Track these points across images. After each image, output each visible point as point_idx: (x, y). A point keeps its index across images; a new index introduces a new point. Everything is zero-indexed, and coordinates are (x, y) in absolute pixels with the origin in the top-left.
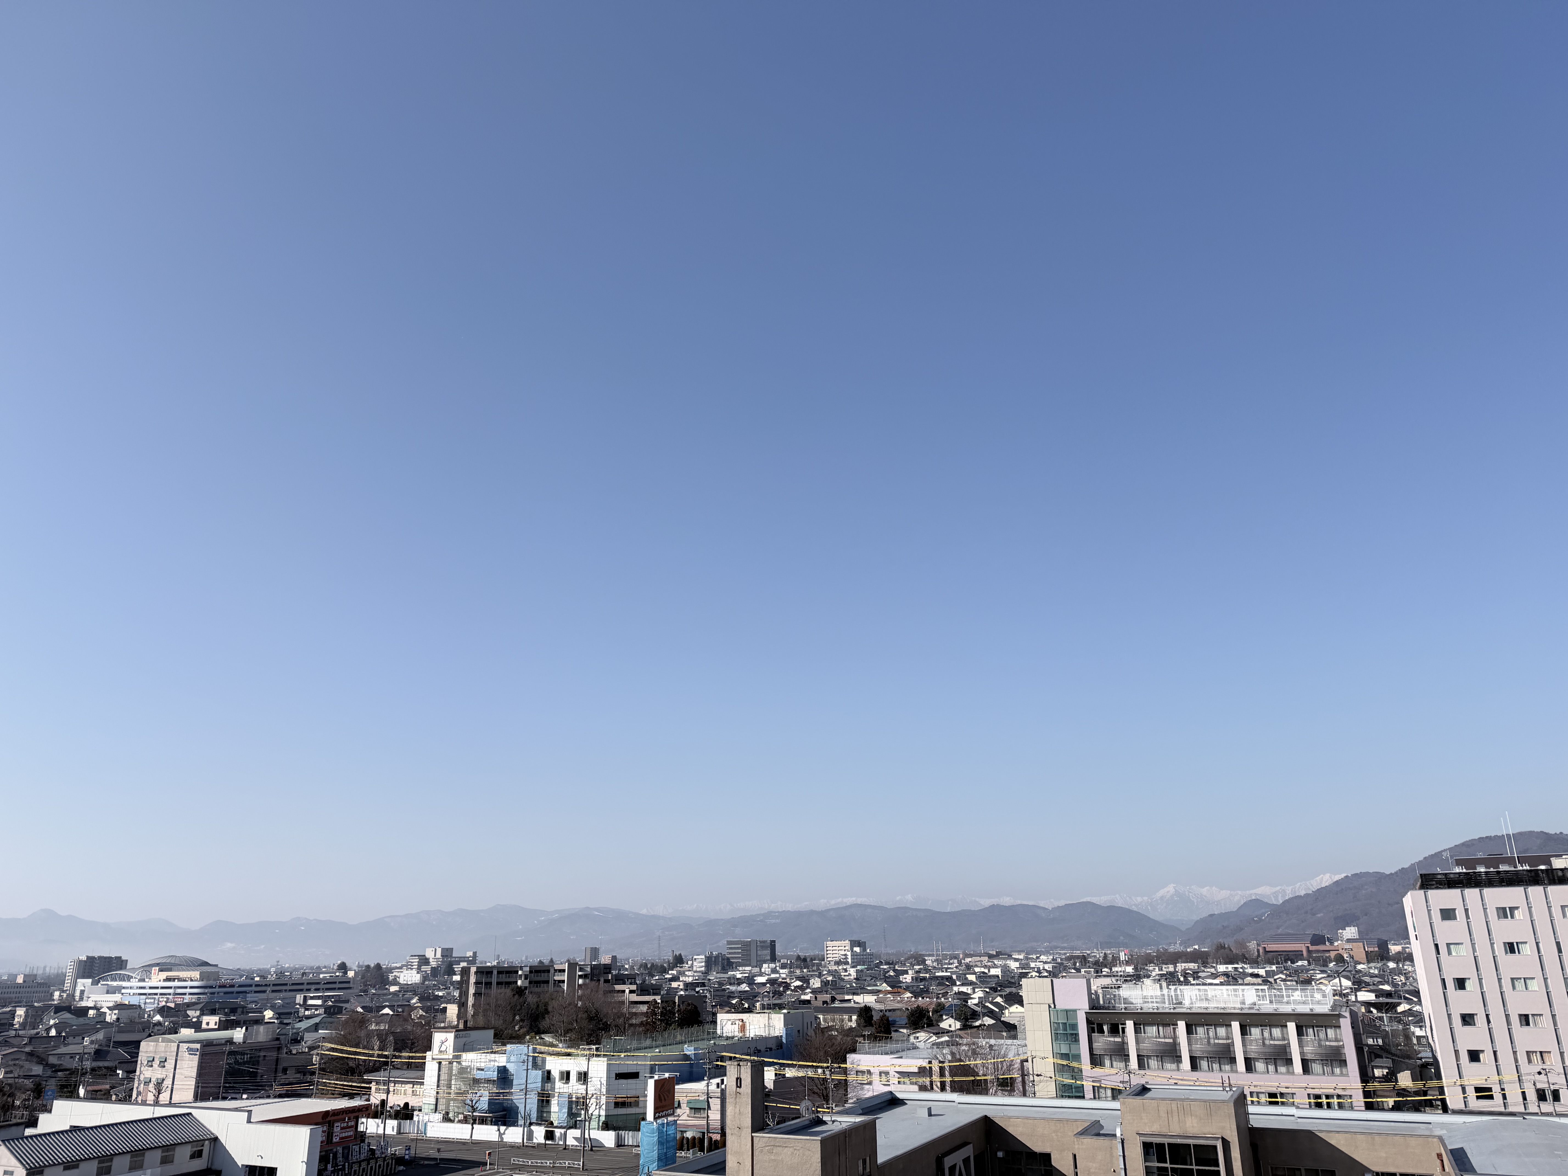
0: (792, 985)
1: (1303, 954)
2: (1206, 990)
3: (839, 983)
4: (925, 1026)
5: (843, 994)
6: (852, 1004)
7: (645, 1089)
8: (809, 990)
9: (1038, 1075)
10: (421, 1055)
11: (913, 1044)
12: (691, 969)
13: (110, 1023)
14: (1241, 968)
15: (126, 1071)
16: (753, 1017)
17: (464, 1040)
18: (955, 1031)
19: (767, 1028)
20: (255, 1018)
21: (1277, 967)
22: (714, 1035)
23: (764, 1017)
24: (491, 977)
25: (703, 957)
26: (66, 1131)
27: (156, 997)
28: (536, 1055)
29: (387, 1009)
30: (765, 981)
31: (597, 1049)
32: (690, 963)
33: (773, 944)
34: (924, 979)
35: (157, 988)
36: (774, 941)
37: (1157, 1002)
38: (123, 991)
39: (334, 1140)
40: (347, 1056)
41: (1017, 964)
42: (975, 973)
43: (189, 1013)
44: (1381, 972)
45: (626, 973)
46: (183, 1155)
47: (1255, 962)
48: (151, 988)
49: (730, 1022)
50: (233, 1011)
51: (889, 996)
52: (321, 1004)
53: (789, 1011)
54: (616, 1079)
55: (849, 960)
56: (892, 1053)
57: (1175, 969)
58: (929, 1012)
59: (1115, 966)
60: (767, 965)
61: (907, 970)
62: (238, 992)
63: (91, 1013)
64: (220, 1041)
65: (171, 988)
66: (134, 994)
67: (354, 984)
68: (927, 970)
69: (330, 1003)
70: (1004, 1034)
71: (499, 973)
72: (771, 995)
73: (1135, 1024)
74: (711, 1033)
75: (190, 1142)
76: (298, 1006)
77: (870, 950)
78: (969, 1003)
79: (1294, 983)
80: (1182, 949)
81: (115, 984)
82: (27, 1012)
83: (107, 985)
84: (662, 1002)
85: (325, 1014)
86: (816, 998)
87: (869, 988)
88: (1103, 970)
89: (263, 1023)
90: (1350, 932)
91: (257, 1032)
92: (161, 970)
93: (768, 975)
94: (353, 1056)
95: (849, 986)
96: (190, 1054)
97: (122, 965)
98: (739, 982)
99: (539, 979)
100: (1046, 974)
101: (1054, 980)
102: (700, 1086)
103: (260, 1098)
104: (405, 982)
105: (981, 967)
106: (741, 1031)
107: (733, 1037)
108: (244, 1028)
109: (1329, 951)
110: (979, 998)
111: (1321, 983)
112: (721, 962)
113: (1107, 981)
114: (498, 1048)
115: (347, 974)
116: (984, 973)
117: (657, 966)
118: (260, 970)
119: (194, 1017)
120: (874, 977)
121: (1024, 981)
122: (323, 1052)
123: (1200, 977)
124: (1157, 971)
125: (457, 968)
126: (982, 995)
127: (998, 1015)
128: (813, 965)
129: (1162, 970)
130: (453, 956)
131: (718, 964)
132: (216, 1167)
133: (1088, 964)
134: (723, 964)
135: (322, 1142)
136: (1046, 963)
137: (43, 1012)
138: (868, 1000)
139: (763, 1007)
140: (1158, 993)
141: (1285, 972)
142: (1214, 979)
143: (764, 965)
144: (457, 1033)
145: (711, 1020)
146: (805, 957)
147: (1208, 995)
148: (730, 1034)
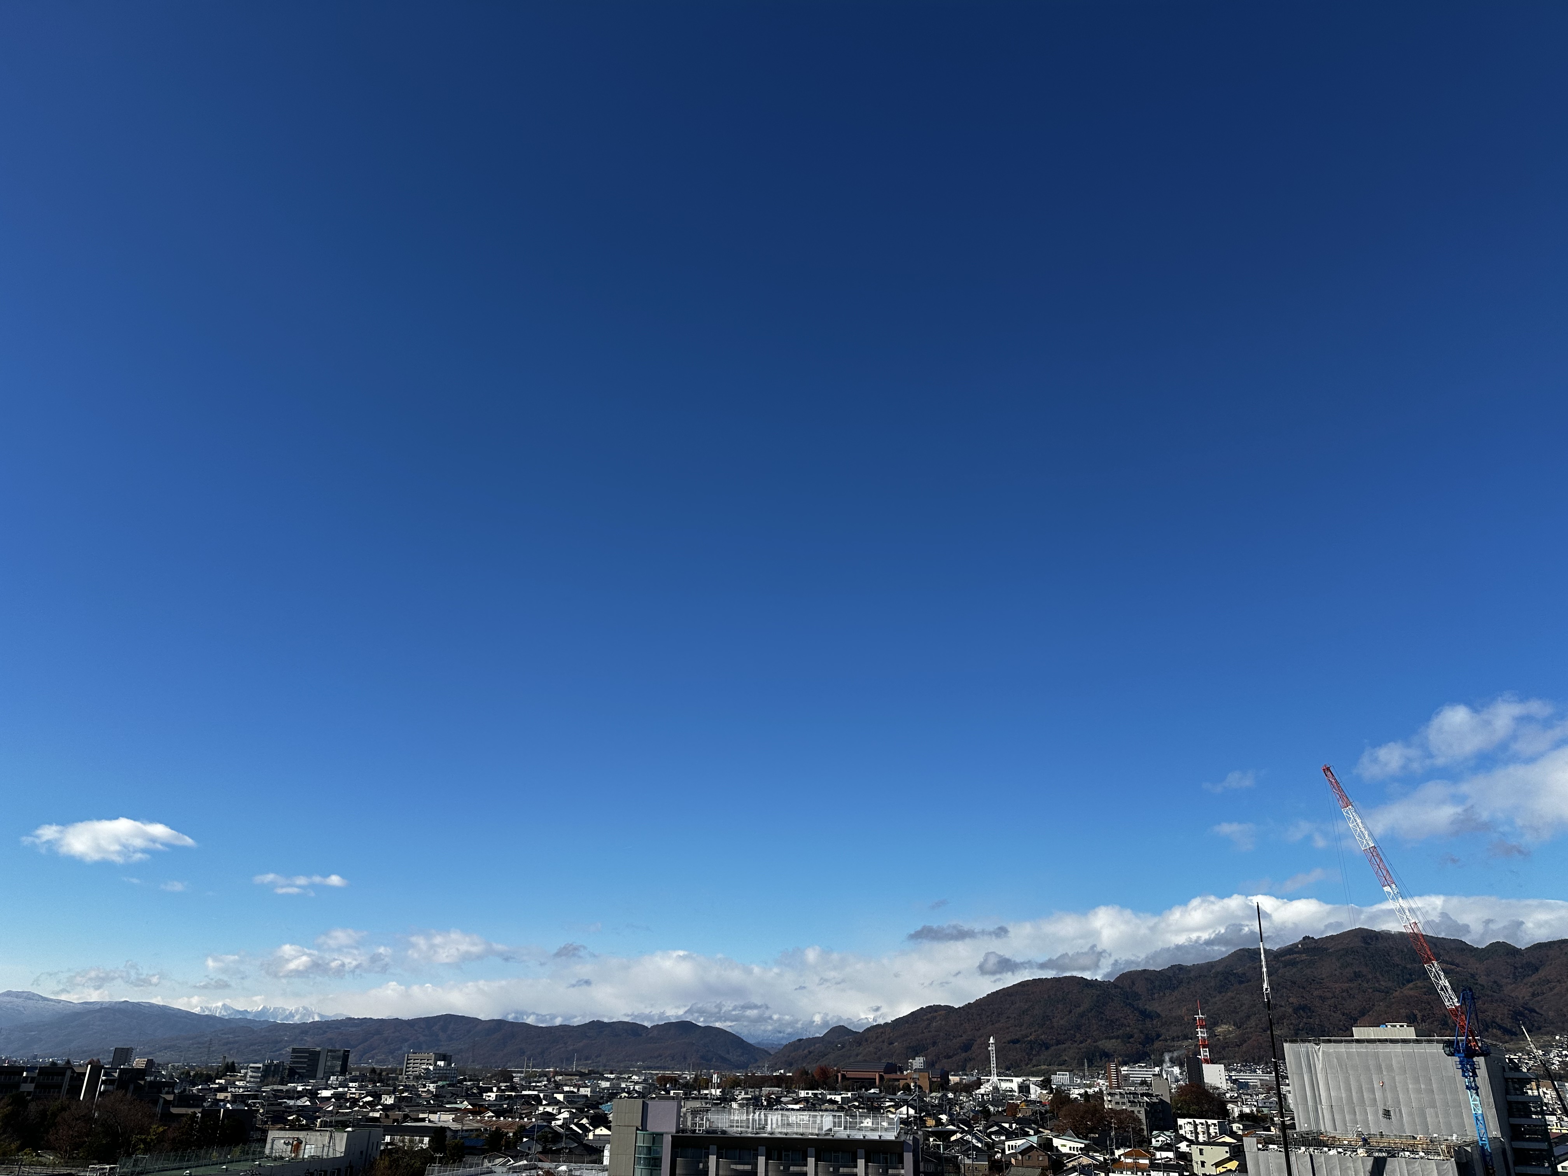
0: (361, 1100)
1: (876, 1082)
2: (788, 1116)
3: (415, 1100)
4: (503, 1149)
5: (418, 1112)
6: (427, 1123)
8: (380, 1107)
11: (488, 1168)
12: (243, 1079)
14: (820, 1094)
19: (328, 1148)
21: (852, 1094)
23: (324, 1136)
25: (261, 1066)
30: (330, 1096)
31: (112, 1169)
32: (243, 1071)
33: (345, 1054)
34: (508, 1098)
36: (348, 1051)
37: (741, 1127)
41: (608, 1084)
47: (833, 1089)
49: (282, 1141)
51: (469, 1115)
53: (353, 1129)
55: (431, 1075)
57: (760, 1093)
58: (508, 1134)
59: (705, 1088)
60: (336, 1077)
61: (492, 1088)
68: (513, 1088)
70: (586, 1158)
72: (335, 1111)
73: (718, 1150)
74: (258, 1153)
77: (455, 1065)
78: (553, 1125)
79: (867, 1111)
80: (768, 1074)
86: (386, 1115)
87: (447, 1106)
88: (693, 1093)
90: (918, 1062)
93: (335, 1088)
95: (425, 1103)
98: (300, 1095)
99: (50, 1083)
105: (571, 1086)
106: (295, 1150)
109: (898, 1080)
110: (564, 1119)
111: (889, 1111)
112: (282, 1072)
113: (696, 1104)
116: (573, 1092)
117: (202, 1073)
120: (455, 1094)
121: (612, 1102)
123: (782, 1101)
124: (743, 1095)
126: (568, 1116)
127: (581, 1137)
128: (389, 1079)
129: (748, 1094)
131: (277, 1074)
133: (678, 1086)
136: (637, 1083)
138: (445, 1119)
139: (324, 1124)
140: (744, 1117)
141: (859, 1099)
142: (795, 1104)
143: (332, 1077)
145: (260, 1137)
146: (381, 1070)
147: (789, 1120)
148: (281, 1154)
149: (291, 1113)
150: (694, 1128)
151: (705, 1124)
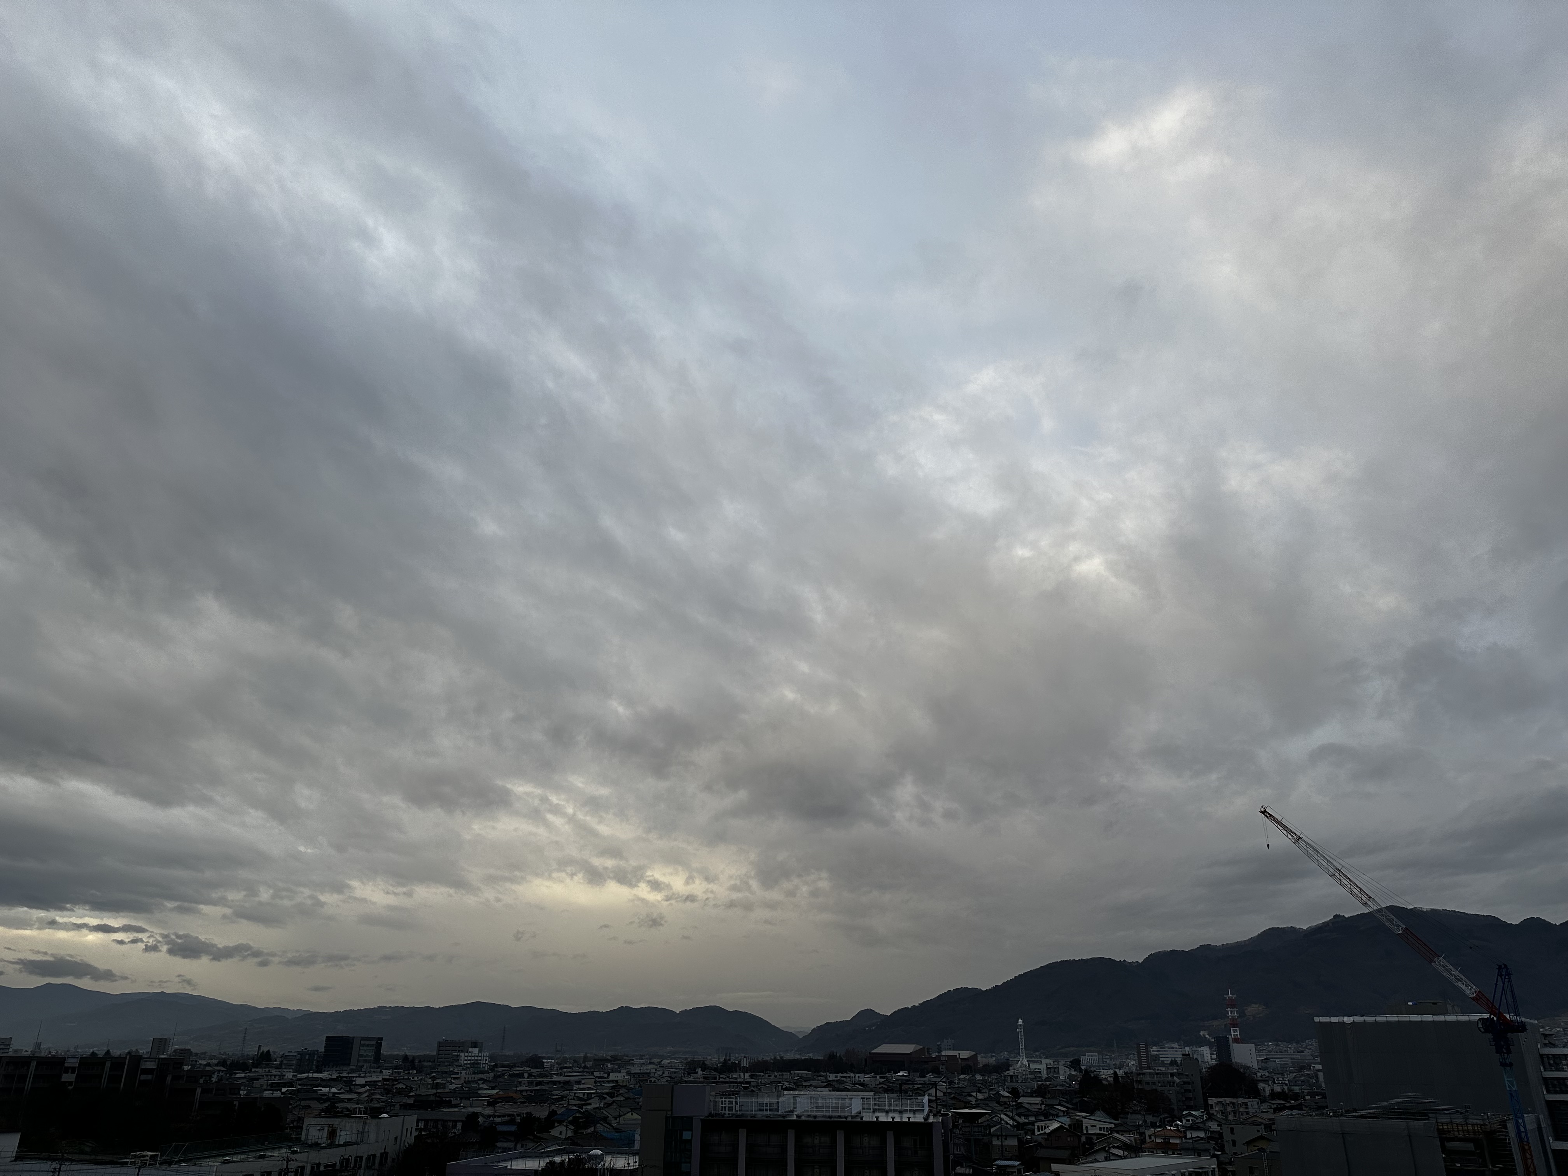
0: (394, 1087)
1: (904, 1065)
3: (448, 1086)
8: (412, 1093)
14: (847, 1076)
16: (346, 1122)
18: (567, 1139)
19: (360, 1135)
23: (357, 1122)
24: (31, 1068)
25: (296, 1054)
32: (278, 1059)
33: (378, 1043)
34: (539, 1083)
36: (381, 1039)
37: (770, 1110)
42: (593, 1078)
45: (200, 1069)
49: (318, 1128)
51: (500, 1100)
53: (387, 1115)
58: (540, 1119)
61: (524, 1073)
68: (544, 1074)
71: (37, 1063)
74: (295, 1139)
78: (584, 1109)
79: (895, 1093)
84: (240, 1102)
87: (480, 1092)
99: (90, 1073)
101: (675, 1086)
106: (330, 1137)
107: (318, 1144)
109: (927, 1062)
111: (918, 1093)
112: (317, 1059)
117: (239, 1062)
120: (486, 1080)
121: (643, 1087)
123: (811, 1085)
126: (599, 1101)
127: (613, 1122)
131: (313, 1062)
133: (707, 1071)
134: (318, 1061)
138: (477, 1104)
140: (773, 1100)
142: (824, 1087)
145: (295, 1124)
146: (414, 1057)
147: (818, 1103)
148: (317, 1141)
149: (325, 1101)
150: (723, 1112)
151: (734, 1108)
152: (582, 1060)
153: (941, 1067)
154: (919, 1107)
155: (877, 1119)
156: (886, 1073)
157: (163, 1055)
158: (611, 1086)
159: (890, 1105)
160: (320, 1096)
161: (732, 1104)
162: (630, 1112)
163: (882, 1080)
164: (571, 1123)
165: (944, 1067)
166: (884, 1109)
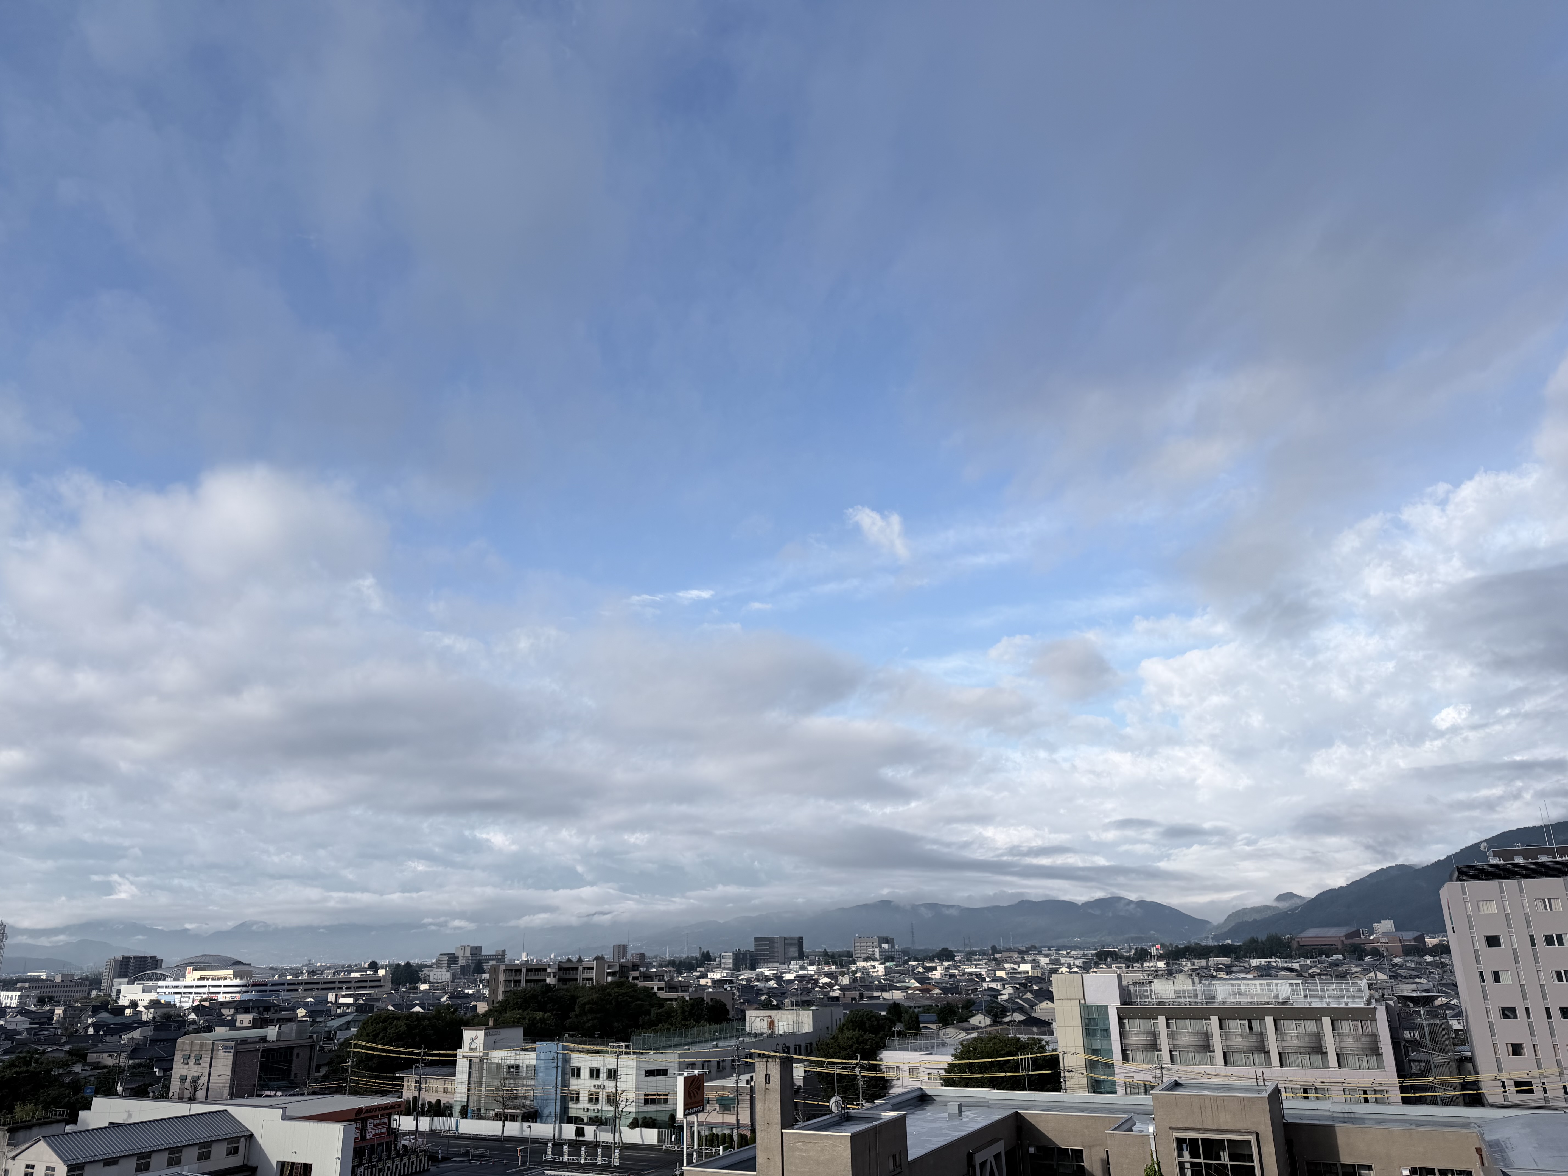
0: (820, 981)
1: (1337, 949)
2: (1239, 985)
3: (868, 980)
4: (955, 1022)
5: (872, 990)
6: (881, 1001)
7: (675, 1086)
8: (837, 987)
9: (1069, 1071)
10: (451, 1052)
11: (943, 1040)
12: (719, 966)
13: (147, 1022)
14: (1275, 962)
15: (163, 1069)
16: (782, 1014)
17: (494, 1037)
18: (985, 1027)
19: (795, 1025)
20: (288, 1017)
21: (1311, 961)
22: (742, 1032)
23: (793, 1014)
24: (520, 975)
25: (731, 954)
26: (105, 1128)
27: (191, 996)
28: (566, 1052)
29: (417, 1006)
30: (793, 978)
31: (627, 1047)
32: (717, 960)
33: (800, 942)
35: (192, 987)
36: (801, 938)
37: (1189, 997)
38: (159, 990)
39: (368, 1137)
40: (379, 1053)
41: (1047, 960)
42: (1004, 969)
43: (224, 1011)
44: (1418, 966)
45: (654, 970)
46: (219, 1152)
47: (1289, 956)
48: (185, 987)
49: (759, 1019)
50: (267, 1009)
51: (918, 992)
52: (352, 1002)
53: (817, 1008)
54: (646, 1076)
55: (877, 956)
56: (921, 1050)
57: (1207, 964)
58: (959, 1009)
59: (1146, 961)
60: (795, 962)
62: (270, 991)
63: (128, 1012)
64: (254, 1039)
65: (205, 986)
66: (169, 993)
67: (384, 982)
68: (955, 967)
69: (361, 1002)
70: (1035, 1029)
71: (528, 970)
72: (799, 992)
73: (1167, 1020)
74: (740, 1030)
75: (226, 1139)
76: (330, 1005)
77: (898, 947)
79: (1329, 977)
80: (1214, 943)
81: (150, 983)
82: (65, 1011)
83: (143, 984)
84: (690, 999)
85: (356, 1012)
86: (844, 994)
88: (1134, 965)
89: (296, 1021)
90: (1386, 926)
91: (292, 1030)
92: (196, 970)
93: (796, 972)
94: (385, 1054)
95: (876, 982)
96: (225, 1052)
97: (157, 964)
98: (767, 979)
99: (568, 976)
100: (1076, 969)
101: (1084, 975)
102: (729, 1082)
103: (294, 1095)
104: (435, 981)
105: (1011, 963)
106: (770, 1027)
107: (762, 1034)
108: (278, 1026)
110: (1009, 994)
111: (1356, 977)
112: (749, 959)
113: (1139, 976)
114: (528, 1046)
115: (378, 972)
116: (1014, 969)
117: (685, 962)
118: (291, 969)
119: (228, 1016)
120: (902, 974)
121: (1054, 977)
122: (355, 1050)
123: (1233, 971)
124: (1189, 966)
125: (486, 966)
126: (1012, 992)
127: (1029, 1011)
128: (841, 962)
129: (1194, 965)
130: (483, 954)
131: (747, 961)
132: (252, 1163)
133: (1119, 960)
134: (751, 960)
135: (355, 1139)
137: (81, 1011)
138: (898, 995)
139: (792, 1004)
140: (1191, 988)
141: (1319, 966)
142: (1247, 974)
143: (792, 962)
144: (487, 1031)
145: (740, 1017)
146: (833, 953)
147: (1241, 989)
148: (762, 1030)
149: (762, 995)
150: (1139, 1001)
151: (1149, 996)
152: (990, 952)
153: (1381, 949)
154: (1360, 991)
155: (1310, 1005)
156: (1316, 958)
157: (623, 959)
158: (1024, 977)
159: (1323, 990)
160: (757, 992)
161: (1147, 992)
162: (1044, 1001)
163: (1313, 964)
164: (988, 1013)
165: (1385, 950)
166: (1316, 995)
